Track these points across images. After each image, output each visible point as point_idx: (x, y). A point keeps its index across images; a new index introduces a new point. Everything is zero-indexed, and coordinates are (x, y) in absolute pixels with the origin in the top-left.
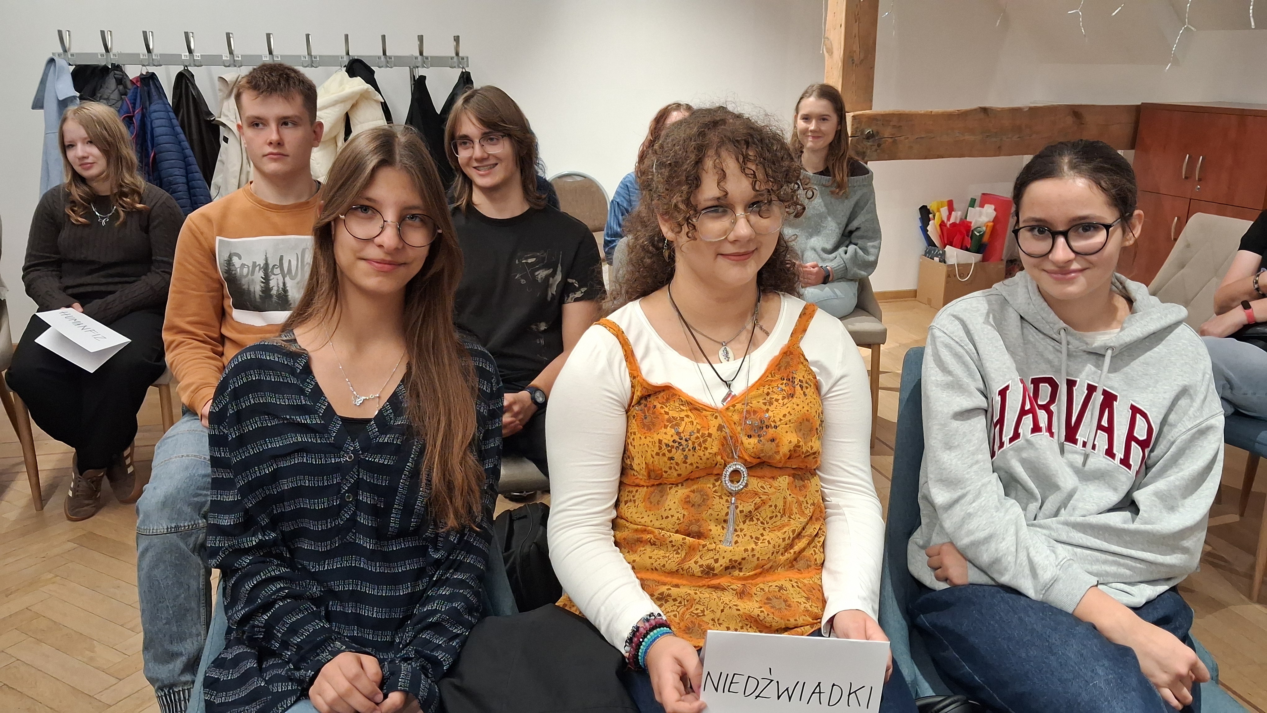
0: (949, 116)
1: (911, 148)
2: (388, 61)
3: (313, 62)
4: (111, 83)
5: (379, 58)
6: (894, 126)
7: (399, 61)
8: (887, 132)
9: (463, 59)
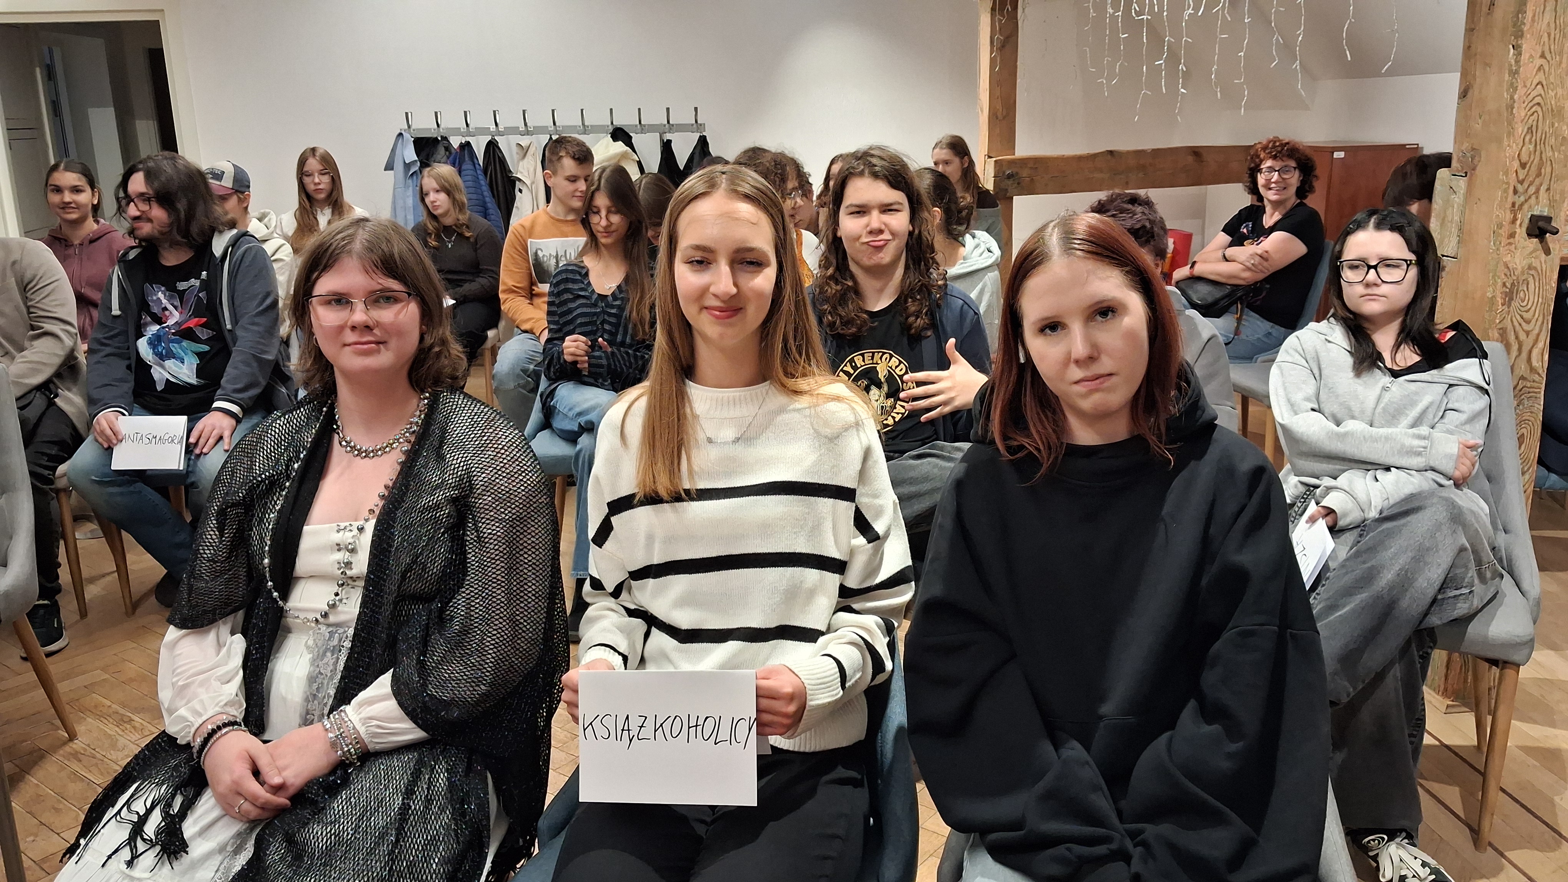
0: (1080, 158)
1: (1046, 185)
2: (643, 128)
3: (585, 130)
4: (441, 151)
5: (636, 126)
6: (1031, 168)
7: (652, 128)
8: (1025, 173)
9: (701, 125)
